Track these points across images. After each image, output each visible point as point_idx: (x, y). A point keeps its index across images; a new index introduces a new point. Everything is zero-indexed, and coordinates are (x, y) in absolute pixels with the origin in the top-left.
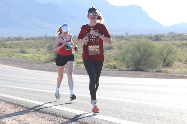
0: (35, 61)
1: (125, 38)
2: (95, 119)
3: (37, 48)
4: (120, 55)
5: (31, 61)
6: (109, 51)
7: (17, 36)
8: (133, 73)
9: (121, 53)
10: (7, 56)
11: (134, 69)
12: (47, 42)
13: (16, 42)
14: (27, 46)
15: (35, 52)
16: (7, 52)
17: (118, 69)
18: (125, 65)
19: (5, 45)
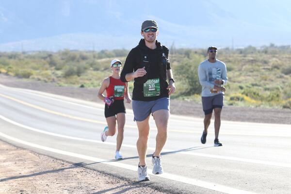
19: (95, 64)
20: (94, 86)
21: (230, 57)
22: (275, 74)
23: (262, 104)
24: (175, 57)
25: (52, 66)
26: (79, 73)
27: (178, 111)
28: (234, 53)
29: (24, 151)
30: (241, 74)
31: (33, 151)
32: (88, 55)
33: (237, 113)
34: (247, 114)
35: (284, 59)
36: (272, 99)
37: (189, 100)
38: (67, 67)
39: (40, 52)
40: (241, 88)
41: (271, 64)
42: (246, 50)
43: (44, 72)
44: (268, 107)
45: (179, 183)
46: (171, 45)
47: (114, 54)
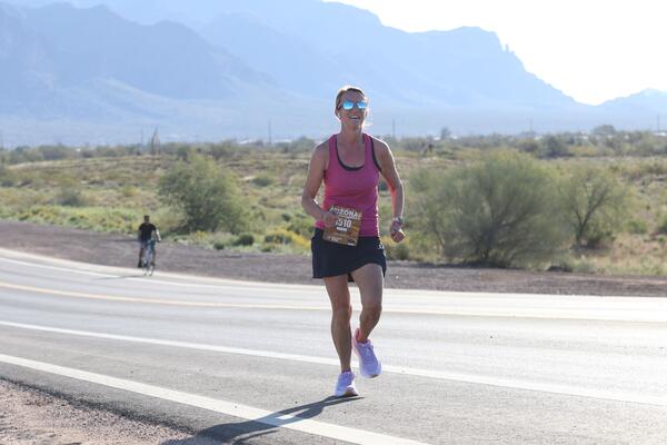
0: (113, 233)
1: (439, 147)
2: (332, 443)
3: (120, 185)
4: (422, 209)
5: (99, 231)
7: (50, 142)
8: (469, 276)
9: (424, 202)
10: (13, 214)
11: (474, 259)
12: (159, 165)
13: (45, 164)
14: (85, 179)
15: (113, 202)
16: (13, 202)
17: (415, 263)
18: (441, 247)
19: (5, 174)
20: (3, 217)
21: (265, 159)
24: (158, 159)
27: (164, 264)
28: (272, 152)
30: (286, 191)
33: (279, 267)
34: (297, 269)
37: (186, 243)
40: (287, 218)
42: (295, 145)
45: (167, 402)
46: (150, 135)
47: (41, 155)
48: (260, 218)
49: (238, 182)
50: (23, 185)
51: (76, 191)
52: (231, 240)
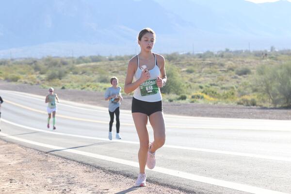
1: (270, 55)
2: (222, 188)
4: (262, 83)
6: (244, 77)
7: (94, 54)
9: (263, 80)
10: (78, 87)
11: (286, 105)
13: (92, 64)
14: (110, 70)
16: (78, 81)
17: (259, 107)
18: (271, 100)
19: (74, 69)
20: (74, 88)
21: (191, 61)
22: (230, 75)
23: (219, 101)
25: (36, 71)
26: (60, 77)
28: (194, 57)
29: (14, 145)
30: (201, 75)
31: (21, 145)
32: (68, 60)
33: (198, 110)
34: (206, 110)
35: (238, 62)
36: (227, 97)
38: (50, 72)
39: (26, 59)
40: (201, 87)
41: (227, 66)
42: (205, 54)
43: (30, 76)
44: (224, 104)
47: (90, 60)
48: (189, 88)
49: (179, 71)
50: (83, 73)
51: (106, 76)
52: (176, 98)
